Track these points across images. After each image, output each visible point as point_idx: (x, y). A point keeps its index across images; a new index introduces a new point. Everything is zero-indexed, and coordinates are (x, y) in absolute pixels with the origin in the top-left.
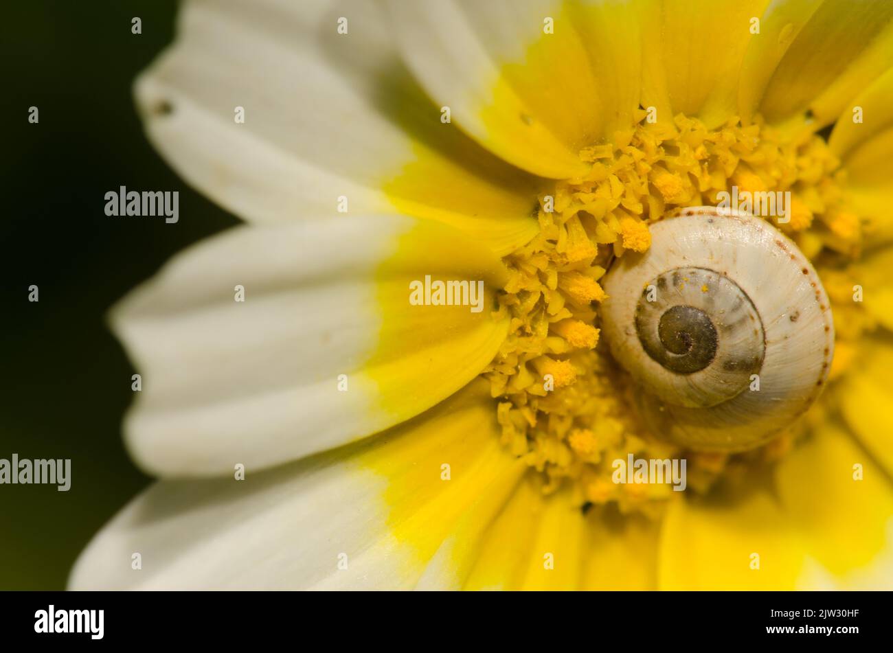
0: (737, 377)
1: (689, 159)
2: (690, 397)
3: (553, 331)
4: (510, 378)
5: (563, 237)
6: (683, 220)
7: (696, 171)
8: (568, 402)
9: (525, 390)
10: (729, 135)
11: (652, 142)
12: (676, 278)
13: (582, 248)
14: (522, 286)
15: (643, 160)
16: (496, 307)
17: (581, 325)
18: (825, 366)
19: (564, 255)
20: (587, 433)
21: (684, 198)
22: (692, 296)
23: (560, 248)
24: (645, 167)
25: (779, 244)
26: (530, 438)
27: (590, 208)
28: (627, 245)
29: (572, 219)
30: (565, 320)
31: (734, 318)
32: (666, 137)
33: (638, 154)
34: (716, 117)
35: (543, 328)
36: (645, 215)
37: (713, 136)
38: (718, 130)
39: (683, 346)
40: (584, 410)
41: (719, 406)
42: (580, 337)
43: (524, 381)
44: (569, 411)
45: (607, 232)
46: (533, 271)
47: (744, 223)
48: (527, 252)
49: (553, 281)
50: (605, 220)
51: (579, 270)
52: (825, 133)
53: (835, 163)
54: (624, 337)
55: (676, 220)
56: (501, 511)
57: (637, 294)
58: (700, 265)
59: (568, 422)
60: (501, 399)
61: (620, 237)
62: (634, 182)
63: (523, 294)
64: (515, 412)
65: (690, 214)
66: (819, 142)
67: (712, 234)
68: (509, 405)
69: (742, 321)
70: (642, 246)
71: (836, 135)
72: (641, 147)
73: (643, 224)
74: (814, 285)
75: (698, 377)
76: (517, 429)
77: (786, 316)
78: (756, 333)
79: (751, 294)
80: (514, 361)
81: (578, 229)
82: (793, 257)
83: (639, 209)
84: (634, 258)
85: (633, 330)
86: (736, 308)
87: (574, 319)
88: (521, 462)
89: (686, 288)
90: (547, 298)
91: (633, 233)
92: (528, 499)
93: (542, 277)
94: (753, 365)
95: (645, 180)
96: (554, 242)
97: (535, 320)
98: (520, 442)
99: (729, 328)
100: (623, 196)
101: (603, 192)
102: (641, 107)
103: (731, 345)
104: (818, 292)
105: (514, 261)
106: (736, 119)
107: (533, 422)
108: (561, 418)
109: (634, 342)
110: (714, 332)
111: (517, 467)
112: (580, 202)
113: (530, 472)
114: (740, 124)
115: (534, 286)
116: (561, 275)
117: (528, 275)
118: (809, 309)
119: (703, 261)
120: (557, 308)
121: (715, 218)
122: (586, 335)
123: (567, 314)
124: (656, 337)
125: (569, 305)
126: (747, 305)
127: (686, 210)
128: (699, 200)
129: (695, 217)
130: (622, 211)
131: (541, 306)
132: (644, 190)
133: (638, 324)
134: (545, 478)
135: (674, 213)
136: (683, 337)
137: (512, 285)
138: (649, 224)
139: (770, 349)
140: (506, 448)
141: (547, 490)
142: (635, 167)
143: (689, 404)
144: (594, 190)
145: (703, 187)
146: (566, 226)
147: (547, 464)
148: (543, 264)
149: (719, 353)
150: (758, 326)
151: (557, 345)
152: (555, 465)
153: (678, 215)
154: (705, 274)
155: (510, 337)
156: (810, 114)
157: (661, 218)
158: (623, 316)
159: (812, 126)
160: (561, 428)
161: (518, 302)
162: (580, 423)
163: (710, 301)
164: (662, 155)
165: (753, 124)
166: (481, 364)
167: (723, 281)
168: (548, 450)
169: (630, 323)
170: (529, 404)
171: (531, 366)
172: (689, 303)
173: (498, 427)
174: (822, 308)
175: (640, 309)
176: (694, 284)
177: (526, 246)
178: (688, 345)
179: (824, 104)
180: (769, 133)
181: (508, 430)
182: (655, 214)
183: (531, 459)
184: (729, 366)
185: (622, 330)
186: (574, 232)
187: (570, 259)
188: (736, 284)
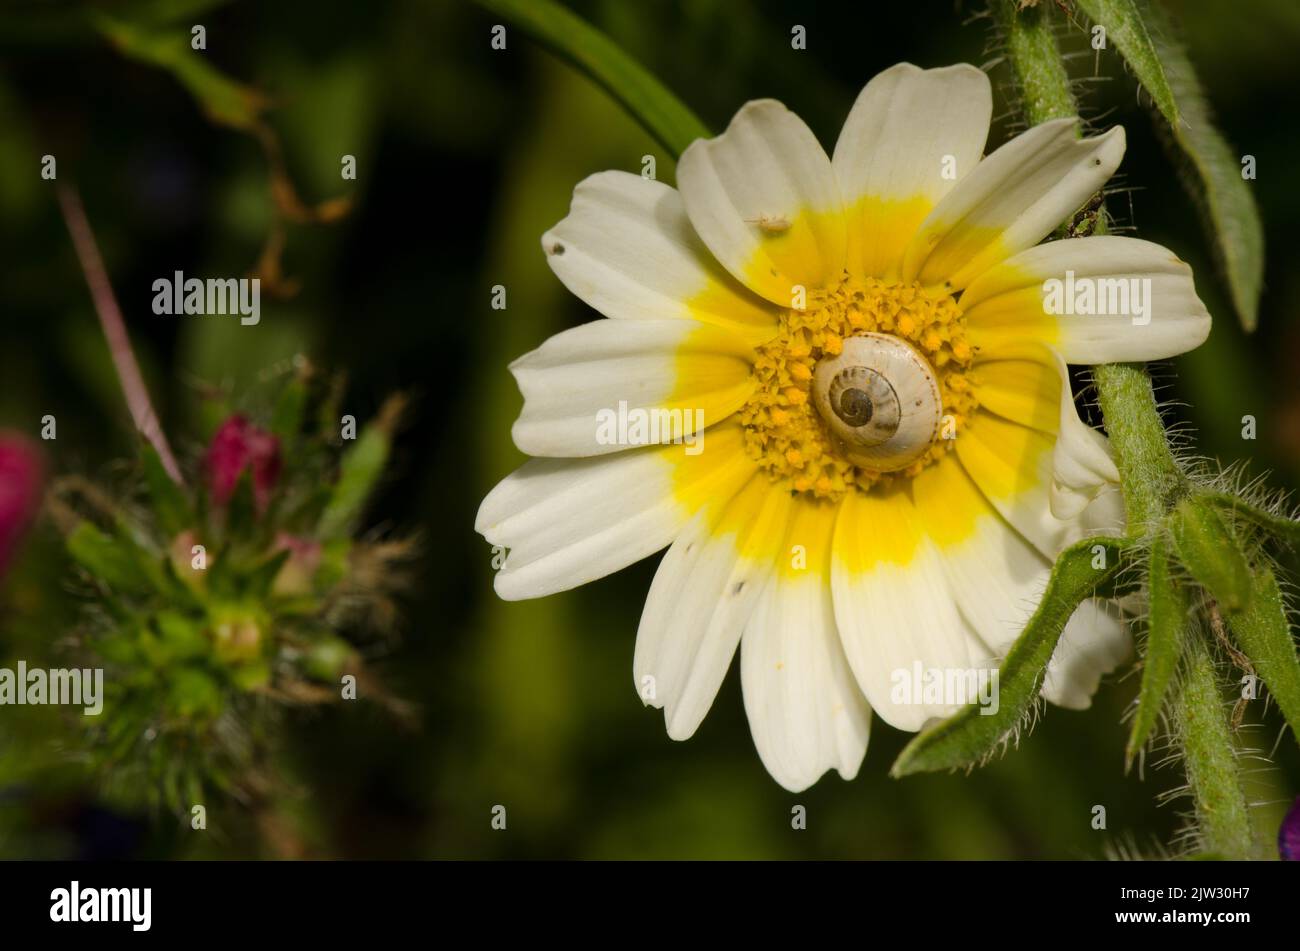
0: (884, 433)
1: (870, 304)
2: (856, 439)
3: (781, 392)
4: (754, 416)
5: (791, 340)
6: (864, 339)
7: (875, 310)
8: (788, 433)
9: (762, 424)
10: (895, 293)
11: (849, 292)
12: (854, 373)
13: (800, 348)
14: (765, 365)
15: (843, 302)
16: (752, 372)
17: (797, 391)
18: (935, 432)
19: (790, 351)
20: (797, 452)
21: (865, 325)
22: (861, 384)
23: (789, 347)
24: (843, 306)
25: (915, 361)
26: (764, 449)
27: (809, 326)
28: (828, 350)
29: (799, 330)
30: (788, 388)
31: (883, 400)
32: (858, 290)
33: (840, 298)
34: (891, 281)
35: (775, 390)
36: (842, 333)
37: (887, 293)
38: (892, 288)
39: (853, 410)
40: (797, 438)
41: (873, 446)
42: (795, 398)
43: (762, 418)
44: (788, 438)
45: (818, 341)
46: (772, 358)
47: (897, 346)
48: (769, 347)
49: (782, 365)
50: (818, 334)
51: (799, 360)
52: (957, 295)
53: (959, 314)
54: (822, 400)
55: (858, 338)
56: (743, 488)
57: (832, 377)
58: (868, 366)
59: (787, 444)
60: (749, 426)
61: (825, 344)
62: (836, 314)
63: (766, 369)
64: (756, 434)
65: (867, 336)
66: (953, 300)
67: (877, 351)
68: (752, 430)
69: (888, 402)
70: (836, 352)
71: (964, 298)
72: (843, 294)
73: (839, 338)
74: (932, 386)
75: (860, 429)
76: (756, 443)
77: (914, 403)
78: (895, 409)
79: (895, 388)
80: (758, 406)
81: (801, 336)
82: (922, 369)
83: (837, 330)
84: (831, 357)
85: (828, 397)
86: (886, 393)
87: (795, 387)
88: (758, 462)
89: (858, 378)
90: (779, 374)
91: (833, 343)
92: (761, 482)
93: (778, 362)
94: (892, 427)
95: (843, 314)
96: (786, 342)
97: (772, 384)
98: (758, 452)
99: (880, 405)
100: (830, 320)
101: (818, 317)
102: (845, 271)
103: (881, 415)
104: (934, 391)
105: (762, 350)
106: (901, 285)
107: (765, 441)
108: (783, 441)
109: (828, 404)
110: (871, 406)
111: (754, 465)
112: (804, 322)
113: (762, 469)
114: (904, 287)
115: (773, 365)
116: (788, 362)
117: (769, 358)
118: (927, 400)
119: (871, 366)
120: (784, 379)
121: (880, 341)
122: (799, 397)
123: (790, 384)
124: (839, 404)
125: (792, 378)
126: (892, 393)
127: (864, 333)
128: (875, 328)
129: (869, 338)
130: (827, 329)
131: (775, 377)
132: (842, 319)
133: (831, 394)
134: (772, 473)
135: (858, 334)
136: (853, 407)
137: (760, 363)
138: (844, 338)
139: (903, 419)
140: (749, 453)
141: (772, 479)
142: (838, 304)
143: (857, 443)
144: (814, 314)
145: (878, 321)
146: (794, 334)
147: (773, 466)
148: (778, 356)
149: (873, 418)
150: (896, 406)
151: (782, 400)
152: (777, 467)
153: (860, 336)
154: (870, 372)
155: (756, 392)
156: (948, 284)
157: (850, 336)
158: (824, 389)
159: (951, 291)
160: (782, 447)
161: (763, 373)
162: (795, 445)
163: (870, 388)
164: (855, 299)
165: (913, 287)
166: (738, 405)
167: (879, 378)
168: (773, 457)
169: (826, 393)
170: (764, 430)
171: (767, 410)
172: (859, 388)
173: (745, 443)
174: (936, 400)
175: (832, 386)
176: (863, 377)
177: (771, 342)
178: (856, 411)
179: (957, 279)
180: (923, 293)
181: (751, 444)
182: (847, 333)
183: (762, 462)
184: (878, 426)
185: (821, 396)
186: (798, 339)
187: (793, 354)
188: (887, 381)
